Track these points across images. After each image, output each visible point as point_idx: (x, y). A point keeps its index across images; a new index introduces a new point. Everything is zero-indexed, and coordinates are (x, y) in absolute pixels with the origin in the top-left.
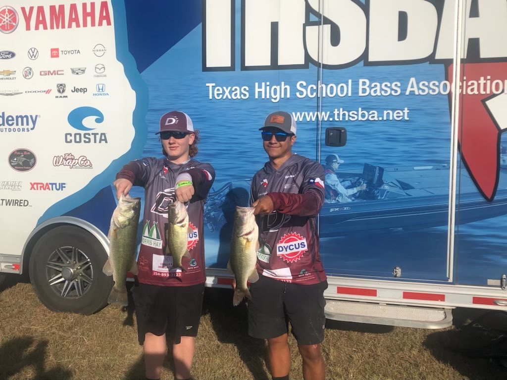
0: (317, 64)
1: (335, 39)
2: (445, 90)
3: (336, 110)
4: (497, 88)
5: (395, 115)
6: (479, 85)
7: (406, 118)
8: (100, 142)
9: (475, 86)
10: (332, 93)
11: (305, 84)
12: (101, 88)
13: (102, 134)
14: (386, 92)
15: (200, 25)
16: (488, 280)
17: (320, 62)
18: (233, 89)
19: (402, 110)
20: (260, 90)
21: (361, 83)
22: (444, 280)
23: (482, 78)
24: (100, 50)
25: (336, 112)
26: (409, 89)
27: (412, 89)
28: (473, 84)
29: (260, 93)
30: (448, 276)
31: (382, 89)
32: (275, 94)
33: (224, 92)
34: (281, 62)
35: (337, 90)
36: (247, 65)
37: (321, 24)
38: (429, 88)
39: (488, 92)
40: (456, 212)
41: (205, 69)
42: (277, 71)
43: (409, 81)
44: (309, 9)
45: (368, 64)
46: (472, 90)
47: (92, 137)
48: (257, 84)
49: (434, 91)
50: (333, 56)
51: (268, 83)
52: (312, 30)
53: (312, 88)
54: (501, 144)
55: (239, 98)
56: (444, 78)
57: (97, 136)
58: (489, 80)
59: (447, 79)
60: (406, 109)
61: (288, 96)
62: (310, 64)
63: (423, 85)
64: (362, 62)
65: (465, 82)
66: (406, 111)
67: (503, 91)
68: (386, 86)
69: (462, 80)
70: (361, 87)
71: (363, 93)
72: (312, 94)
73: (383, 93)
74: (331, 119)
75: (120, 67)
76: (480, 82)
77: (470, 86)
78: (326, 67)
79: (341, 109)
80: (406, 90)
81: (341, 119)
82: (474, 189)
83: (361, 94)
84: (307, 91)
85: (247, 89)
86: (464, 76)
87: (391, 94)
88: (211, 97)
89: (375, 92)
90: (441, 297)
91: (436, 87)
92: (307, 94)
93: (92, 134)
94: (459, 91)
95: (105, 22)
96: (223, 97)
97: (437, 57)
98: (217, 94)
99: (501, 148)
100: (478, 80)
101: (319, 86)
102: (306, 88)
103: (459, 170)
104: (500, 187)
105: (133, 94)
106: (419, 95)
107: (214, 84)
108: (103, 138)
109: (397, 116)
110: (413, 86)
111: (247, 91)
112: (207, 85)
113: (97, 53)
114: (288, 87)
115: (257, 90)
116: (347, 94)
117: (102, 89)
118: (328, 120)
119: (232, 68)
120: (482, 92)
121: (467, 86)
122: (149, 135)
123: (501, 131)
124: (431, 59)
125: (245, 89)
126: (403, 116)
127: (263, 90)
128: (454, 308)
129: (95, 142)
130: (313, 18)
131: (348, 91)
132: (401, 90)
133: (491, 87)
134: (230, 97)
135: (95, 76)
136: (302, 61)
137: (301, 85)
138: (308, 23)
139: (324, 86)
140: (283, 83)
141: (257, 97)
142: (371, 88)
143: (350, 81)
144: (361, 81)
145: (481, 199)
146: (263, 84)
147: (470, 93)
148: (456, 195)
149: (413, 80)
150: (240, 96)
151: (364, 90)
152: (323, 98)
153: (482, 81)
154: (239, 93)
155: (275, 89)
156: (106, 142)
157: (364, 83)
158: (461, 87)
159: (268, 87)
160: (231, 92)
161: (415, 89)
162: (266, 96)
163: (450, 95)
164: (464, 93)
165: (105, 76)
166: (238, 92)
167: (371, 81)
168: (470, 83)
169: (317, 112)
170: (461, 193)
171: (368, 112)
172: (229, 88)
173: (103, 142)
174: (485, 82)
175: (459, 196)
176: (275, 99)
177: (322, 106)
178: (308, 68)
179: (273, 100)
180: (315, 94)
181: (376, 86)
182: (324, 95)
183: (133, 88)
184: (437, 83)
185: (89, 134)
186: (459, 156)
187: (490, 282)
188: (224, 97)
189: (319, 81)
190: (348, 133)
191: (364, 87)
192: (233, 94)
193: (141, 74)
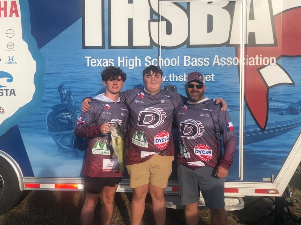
0: (158, 46)
1: (169, 30)
2: (236, 63)
3: (170, 75)
4: (266, 62)
5: (206, 78)
6: (255, 60)
7: (213, 80)
8: (10, 95)
9: (253, 61)
10: (167, 64)
11: (150, 58)
12: (11, 58)
13: (11, 90)
14: (200, 63)
15: (81, 19)
16: (264, 178)
17: (160, 44)
18: (104, 61)
19: (211, 75)
20: (121, 61)
21: (185, 58)
22: (238, 180)
23: (257, 56)
24: (11, 33)
25: (170, 76)
26: (214, 62)
27: (216, 62)
28: (252, 59)
29: (121, 63)
30: (240, 177)
31: (198, 62)
32: (131, 64)
33: (97, 62)
34: (134, 44)
35: (170, 62)
36: (112, 45)
37: (160, 21)
38: (227, 62)
39: (261, 64)
40: (244, 137)
41: (84, 47)
43: (214, 57)
44: (152, 11)
45: (189, 46)
46: (252, 63)
47: (4, 92)
48: (119, 58)
49: (229, 63)
50: (167, 41)
51: (127, 57)
52: (154, 24)
53: (155, 60)
54: (269, 96)
56: (235, 55)
57: (8, 91)
58: (261, 57)
59: (237, 56)
60: (213, 74)
61: (140, 65)
62: (153, 46)
63: (223, 59)
64: (186, 45)
65: (247, 58)
66: (213, 75)
67: (269, 64)
68: (200, 60)
69: (246, 57)
70: (185, 61)
71: (186, 64)
73: (199, 64)
74: (167, 80)
75: (25, 45)
76: (256, 58)
77: (250, 61)
78: (163, 47)
79: (173, 74)
80: (213, 63)
81: (173, 80)
82: (254, 123)
83: (185, 65)
84: (152, 63)
85: (113, 60)
86: (246, 55)
87: (203, 65)
88: (88, 66)
89: (194, 63)
90: (236, 190)
91: (231, 61)
93: (5, 90)
94: (244, 64)
95: (14, 14)
96: (97, 65)
97: (231, 43)
98: (93, 63)
99: (269, 98)
100: (255, 57)
101: (159, 60)
102: (151, 60)
103: (245, 111)
104: (269, 121)
105: (34, 63)
106: (221, 65)
107: (90, 57)
108: (12, 92)
109: (207, 79)
110: (217, 61)
111: (113, 62)
112: (86, 57)
113: (9, 35)
114: (139, 60)
115: (119, 61)
116: (177, 65)
117: (12, 60)
118: (165, 81)
119: (103, 47)
120: (257, 64)
121: (249, 61)
122: (45, 90)
123: (268, 88)
124: (227, 44)
125: (111, 61)
126: (211, 79)
127: (123, 61)
128: (244, 196)
129: (7, 95)
130: (155, 17)
132: (210, 63)
133: (262, 62)
134: (101, 66)
135: (7, 51)
136: (148, 44)
137: (148, 59)
138: (151, 20)
139: (162, 59)
140: (136, 57)
142: (191, 61)
143: (178, 57)
144: (185, 57)
145: (258, 129)
146: (123, 57)
147: (250, 65)
148: (244, 127)
149: (216, 56)
151: (187, 63)
152: (162, 67)
153: (257, 58)
155: (131, 61)
156: (15, 95)
157: (187, 58)
158: (245, 61)
159: (127, 60)
160: (102, 62)
161: (218, 62)
162: (125, 65)
163: (239, 66)
164: (247, 65)
165: (14, 51)
166: (107, 62)
167: (192, 57)
168: (250, 59)
170: (246, 125)
172: (101, 60)
173: (12, 95)
174: (259, 58)
175: (245, 127)
176: (131, 67)
178: (152, 48)
179: (130, 68)
180: (157, 64)
181: (194, 60)
183: (34, 59)
184: (231, 59)
185: (2, 90)
186: (245, 103)
187: (265, 179)
188: (98, 66)
189: (159, 57)
190: (178, 89)
191: (187, 61)
192: (104, 63)
193: (40, 50)
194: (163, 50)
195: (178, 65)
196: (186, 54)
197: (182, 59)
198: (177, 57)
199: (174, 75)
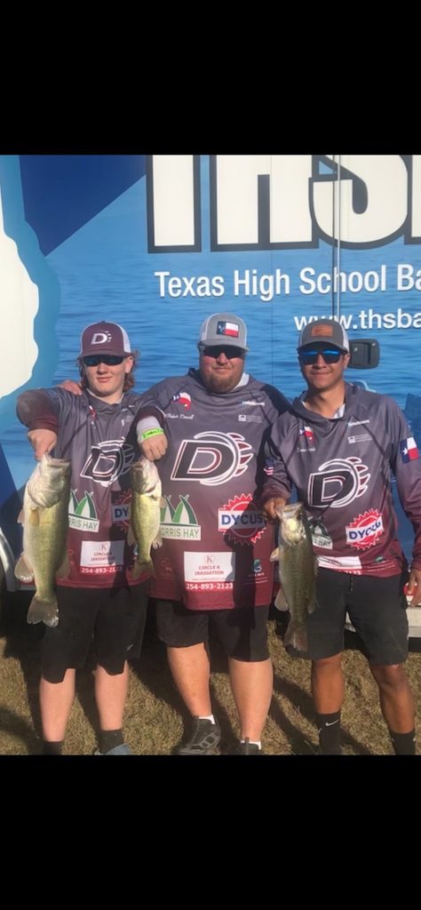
0: (332, 241)
1: (360, 202)
3: (363, 312)
10: (355, 286)
11: (313, 272)
15: (144, 179)
17: (337, 237)
18: (199, 281)
20: (242, 282)
25: (363, 316)
29: (242, 286)
32: (266, 287)
33: (184, 285)
34: (276, 237)
35: (363, 282)
36: (220, 242)
37: (337, 180)
41: (153, 249)
42: (269, 252)
45: (411, 241)
48: (236, 273)
50: (356, 229)
51: (255, 272)
52: (322, 188)
53: (324, 278)
55: (209, 294)
61: (287, 291)
62: (321, 241)
64: (402, 239)
70: (400, 277)
71: (404, 285)
72: (324, 288)
74: (355, 327)
75: (10, 246)
78: (345, 245)
79: (371, 311)
81: (371, 326)
83: (400, 287)
84: (316, 283)
85: (222, 280)
88: (163, 294)
92: (316, 289)
96: (182, 293)
101: (336, 276)
102: (314, 278)
105: (33, 290)
107: (167, 274)
111: (222, 284)
112: (157, 274)
114: (286, 277)
115: (237, 282)
116: (380, 287)
118: (351, 329)
119: (197, 247)
122: (62, 355)
125: (218, 281)
127: (246, 282)
130: (324, 169)
131: (380, 282)
134: (193, 294)
136: (308, 237)
137: (307, 274)
138: (316, 177)
139: (343, 275)
140: (278, 271)
141: (237, 293)
142: (416, 279)
143: (384, 268)
144: (400, 267)
146: (247, 273)
150: (210, 291)
151: (406, 282)
152: (341, 293)
154: (209, 286)
155: (266, 280)
157: (405, 271)
159: (255, 278)
160: (195, 286)
162: (251, 291)
166: (207, 285)
169: (333, 315)
171: (412, 315)
172: (193, 279)
176: (267, 296)
177: (340, 307)
179: (263, 298)
180: (329, 288)
182: (344, 290)
183: (34, 280)
188: (185, 294)
189: (335, 269)
190: (381, 348)
192: (199, 288)
193: (47, 258)
194: (343, 250)
195: (383, 288)
196: (402, 261)
197: (392, 273)
198: (380, 269)
199: (373, 314)
